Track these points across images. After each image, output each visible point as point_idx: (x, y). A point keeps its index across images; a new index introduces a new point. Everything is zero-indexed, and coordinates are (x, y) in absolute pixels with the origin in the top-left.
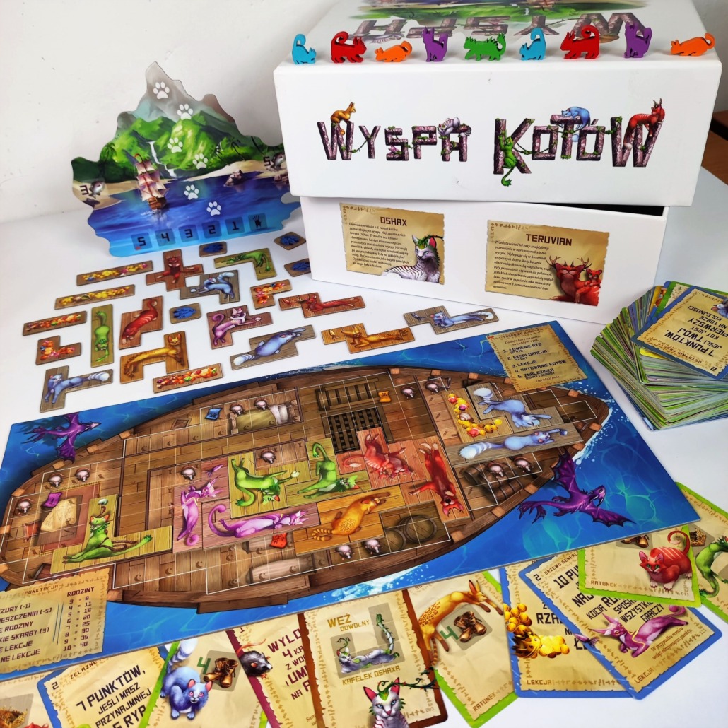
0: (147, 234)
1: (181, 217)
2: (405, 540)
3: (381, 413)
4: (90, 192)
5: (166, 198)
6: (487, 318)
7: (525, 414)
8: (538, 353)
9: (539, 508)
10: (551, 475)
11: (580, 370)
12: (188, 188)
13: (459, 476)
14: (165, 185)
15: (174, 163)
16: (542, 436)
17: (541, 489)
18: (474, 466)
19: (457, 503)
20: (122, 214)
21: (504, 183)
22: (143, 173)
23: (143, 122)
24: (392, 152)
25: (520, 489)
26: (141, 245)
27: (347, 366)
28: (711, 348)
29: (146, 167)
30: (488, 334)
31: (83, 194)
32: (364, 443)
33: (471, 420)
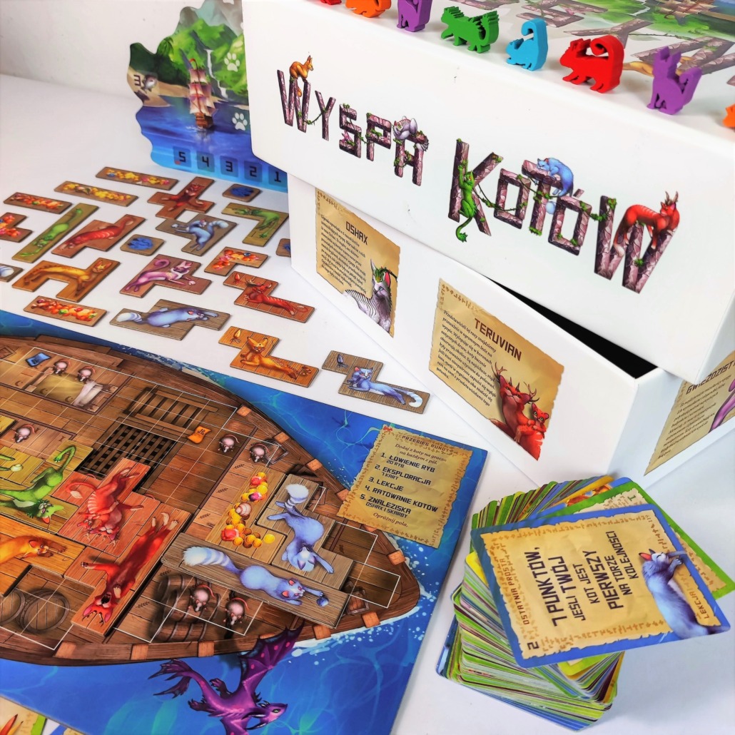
0: (189, 151)
1: (224, 145)
2: (17, 615)
3: (173, 451)
4: (142, 85)
5: (214, 119)
6: (412, 404)
7: (310, 548)
8: (417, 479)
9: (187, 680)
10: (245, 647)
11: (441, 532)
12: (237, 115)
13: (155, 578)
14: (215, 104)
15: (228, 81)
16: (294, 590)
17: (217, 657)
18: (182, 576)
19: (111, 610)
20: (168, 120)
21: (459, 236)
22: (196, 83)
23: (205, 25)
24: (345, 139)
25: (194, 640)
26: (181, 160)
27: (207, 379)
28: (568, 612)
29: (199, 77)
30: (388, 424)
31: (136, 85)
32: (114, 475)
33: (244, 518)
